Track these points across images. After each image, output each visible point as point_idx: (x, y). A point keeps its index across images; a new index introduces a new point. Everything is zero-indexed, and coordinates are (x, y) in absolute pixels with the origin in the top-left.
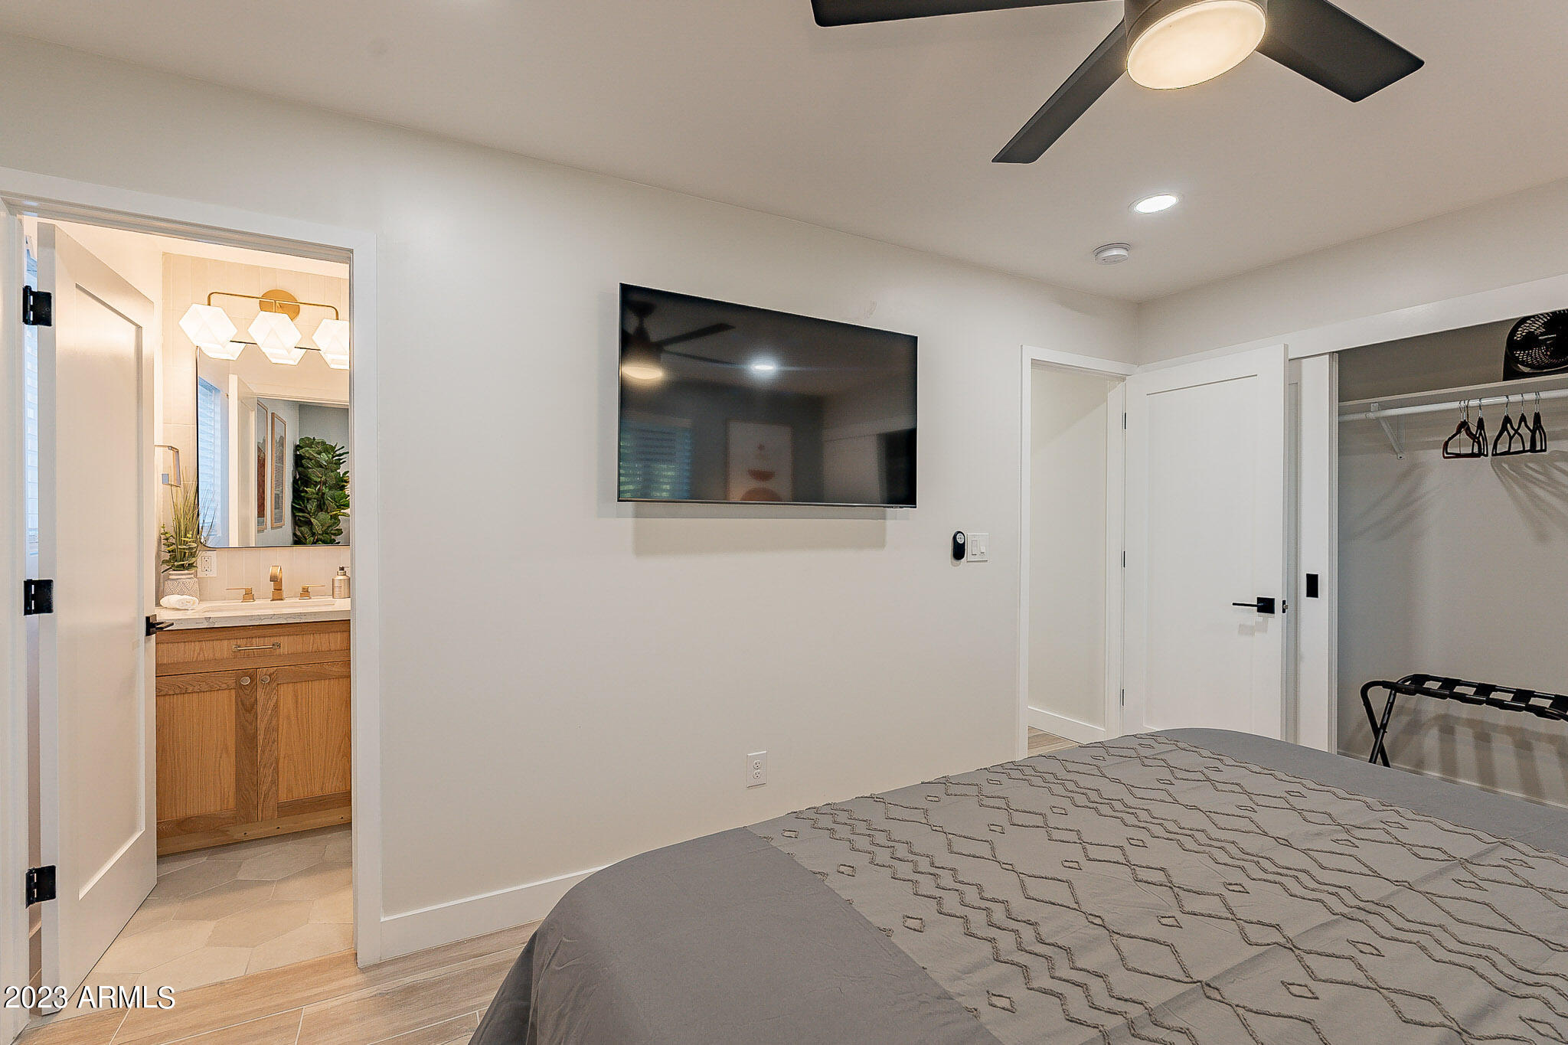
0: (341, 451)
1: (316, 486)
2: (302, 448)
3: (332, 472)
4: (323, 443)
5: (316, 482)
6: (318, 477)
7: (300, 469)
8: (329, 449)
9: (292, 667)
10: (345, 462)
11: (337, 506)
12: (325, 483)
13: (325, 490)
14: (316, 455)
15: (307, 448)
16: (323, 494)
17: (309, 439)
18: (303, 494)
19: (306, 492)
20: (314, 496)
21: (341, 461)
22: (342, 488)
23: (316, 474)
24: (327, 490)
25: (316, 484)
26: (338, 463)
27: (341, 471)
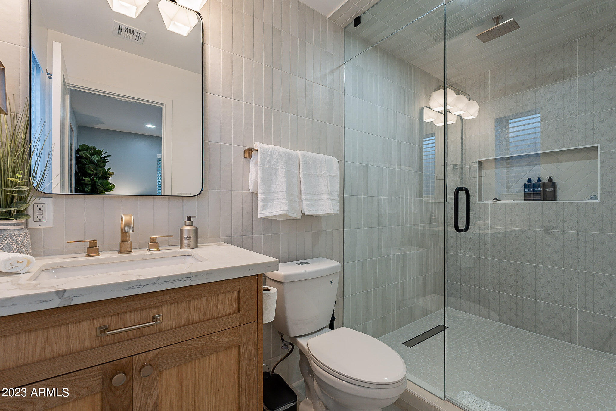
0: (105, 155)
1: (90, 177)
2: (81, 151)
3: (101, 168)
4: (95, 149)
5: (90, 174)
6: (91, 171)
7: (80, 165)
8: (99, 153)
9: (178, 346)
10: (108, 161)
11: (104, 189)
12: (95, 175)
13: (96, 180)
14: (90, 156)
15: (85, 151)
16: (95, 182)
17: (85, 145)
18: (82, 181)
19: (84, 180)
20: (89, 183)
21: (107, 161)
22: (107, 179)
23: (90, 169)
24: (97, 180)
25: (90, 176)
26: (105, 162)
27: (106, 168)
